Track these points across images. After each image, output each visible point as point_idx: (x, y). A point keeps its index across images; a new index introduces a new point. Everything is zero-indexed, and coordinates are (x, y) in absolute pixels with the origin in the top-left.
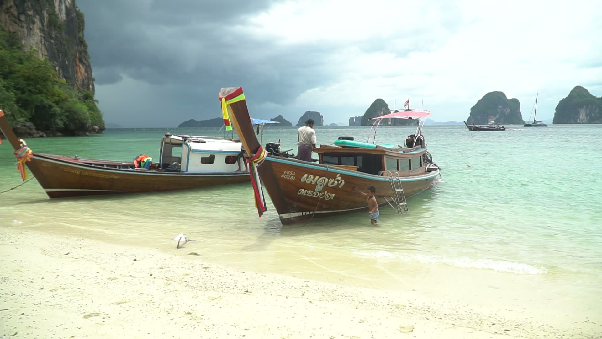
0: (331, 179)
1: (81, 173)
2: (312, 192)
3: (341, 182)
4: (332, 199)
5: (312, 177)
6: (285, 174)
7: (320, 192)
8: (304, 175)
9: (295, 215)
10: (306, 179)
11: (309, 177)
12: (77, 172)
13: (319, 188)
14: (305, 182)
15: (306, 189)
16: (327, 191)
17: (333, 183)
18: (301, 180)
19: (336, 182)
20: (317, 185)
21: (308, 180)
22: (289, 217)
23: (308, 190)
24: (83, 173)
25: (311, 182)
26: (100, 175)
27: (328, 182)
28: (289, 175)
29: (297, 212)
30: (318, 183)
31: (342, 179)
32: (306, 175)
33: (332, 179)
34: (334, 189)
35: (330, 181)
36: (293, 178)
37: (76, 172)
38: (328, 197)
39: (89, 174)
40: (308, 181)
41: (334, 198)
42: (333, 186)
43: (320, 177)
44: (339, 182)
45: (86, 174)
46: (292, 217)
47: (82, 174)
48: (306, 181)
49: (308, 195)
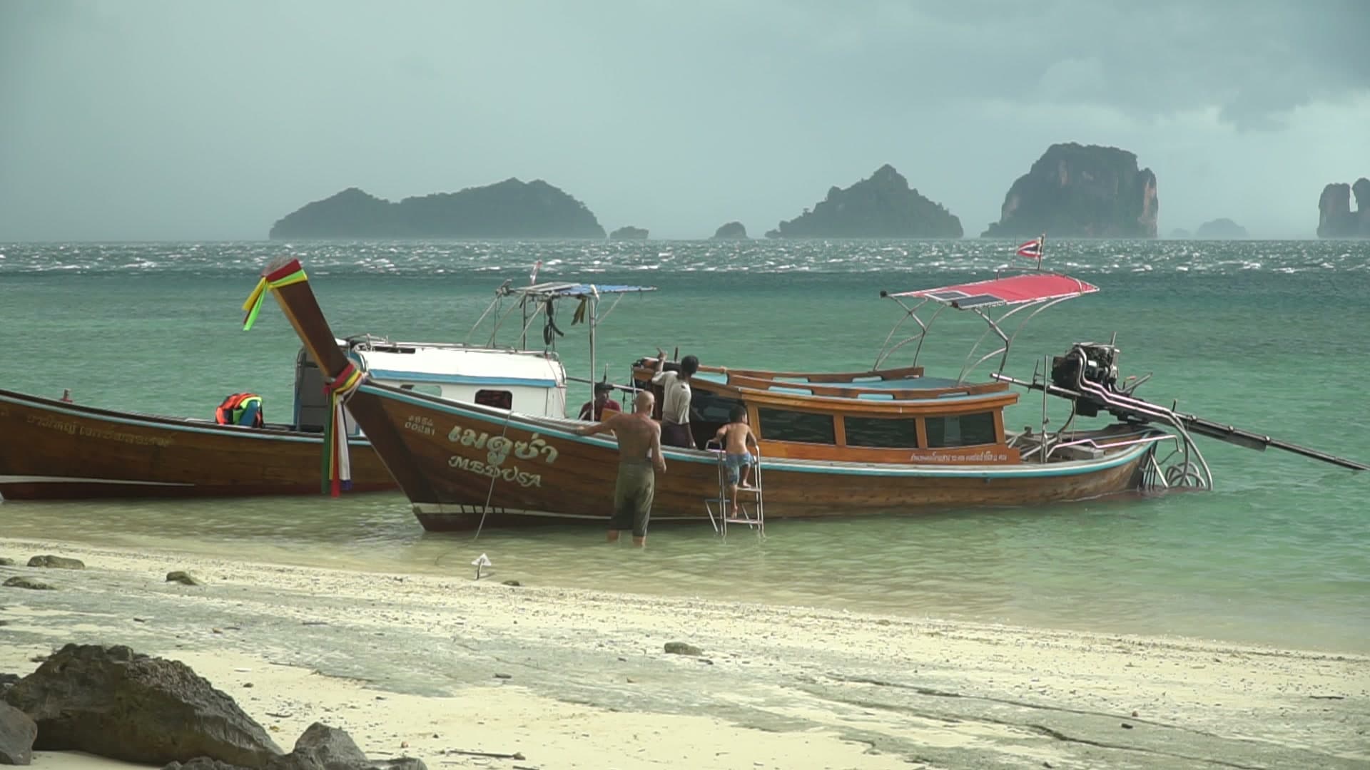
0: (518, 443)
1: (78, 430)
2: (482, 464)
3: (548, 451)
4: (538, 484)
5: (473, 434)
6: (413, 422)
7: (501, 468)
8: (453, 428)
9: (456, 509)
10: (458, 437)
11: (466, 433)
12: (68, 427)
13: (495, 459)
14: (459, 441)
15: (466, 458)
16: (518, 467)
17: (527, 451)
18: (450, 437)
19: (534, 451)
20: (489, 451)
21: (463, 438)
22: (438, 511)
23: (471, 460)
24: (83, 430)
25: (473, 444)
26: (124, 435)
27: (513, 449)
28: (420, 424)
29: (458, 503)
30: (490, 445)
31: (547, 444)
32: (457, 429)
33: (523, 442)
34: (536, 465)
35: (516, 445)
36: (431, 432)
37: (66, 429)
38: (525, 480)
39: (97, 434)
40: (465, 440)
41: (541, 483)
42: (526, 457)
43: (492, 435)
44: (543, 451)
45: (90, 432)
46: (444, 511)
47: (81, 432)
48: (462, 441)
49: (473, 470)
